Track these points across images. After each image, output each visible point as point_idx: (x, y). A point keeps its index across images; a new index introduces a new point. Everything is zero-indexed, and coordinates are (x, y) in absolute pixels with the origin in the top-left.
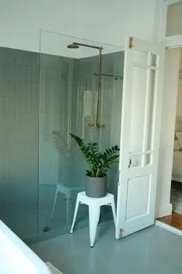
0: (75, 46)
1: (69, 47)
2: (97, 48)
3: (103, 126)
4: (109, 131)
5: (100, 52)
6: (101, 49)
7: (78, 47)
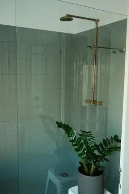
0: (68, 18)
1: (62, 19)
2: (93, 20)
3: (101, 103)
4: (107, 109)
5: (97, 24)
6: (97, 21)
7: (72, 20)
